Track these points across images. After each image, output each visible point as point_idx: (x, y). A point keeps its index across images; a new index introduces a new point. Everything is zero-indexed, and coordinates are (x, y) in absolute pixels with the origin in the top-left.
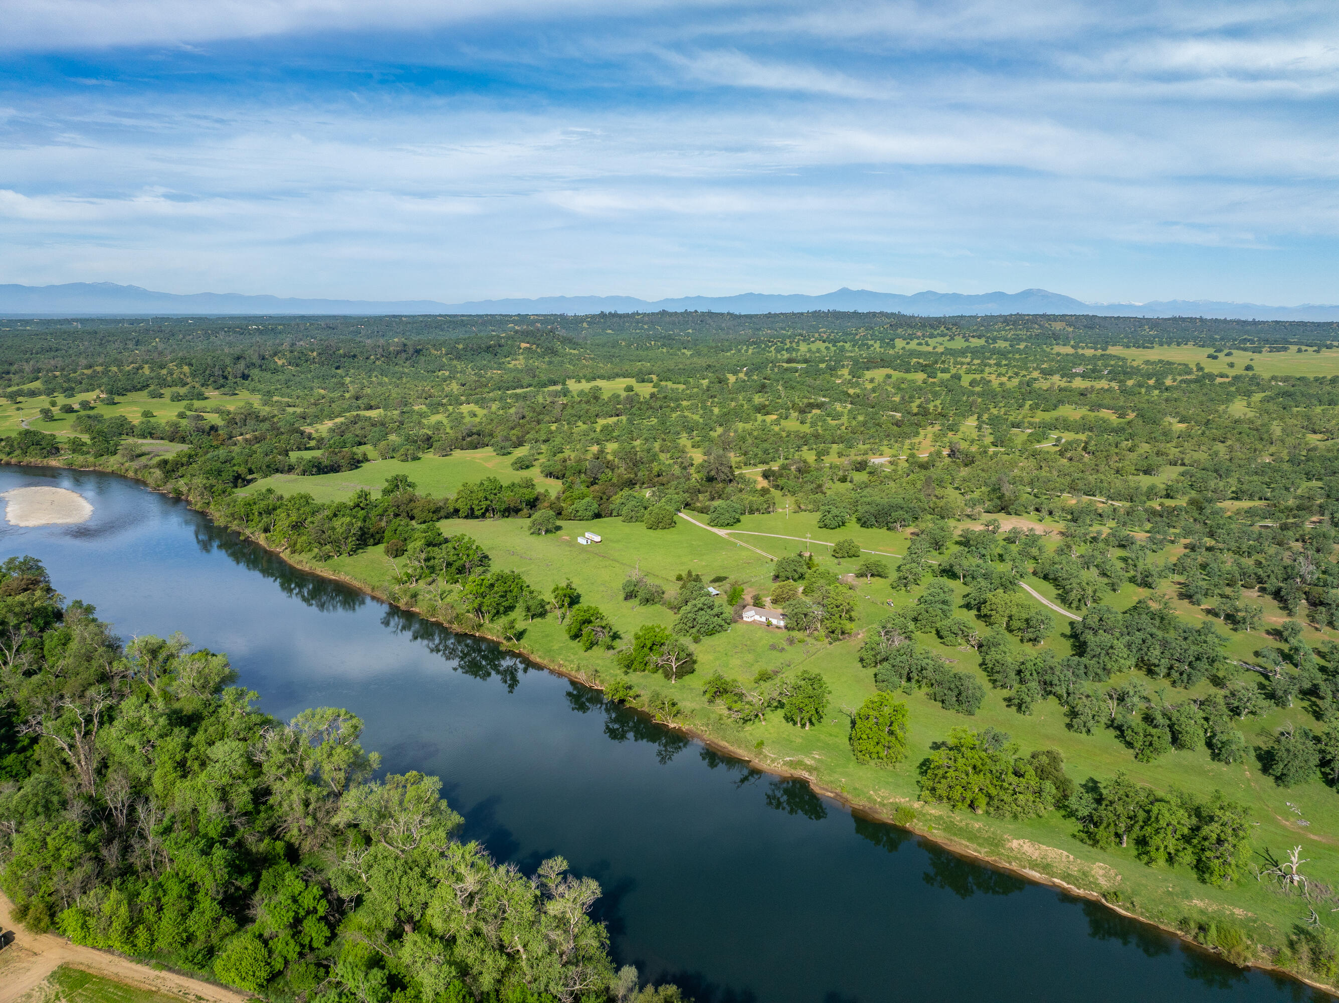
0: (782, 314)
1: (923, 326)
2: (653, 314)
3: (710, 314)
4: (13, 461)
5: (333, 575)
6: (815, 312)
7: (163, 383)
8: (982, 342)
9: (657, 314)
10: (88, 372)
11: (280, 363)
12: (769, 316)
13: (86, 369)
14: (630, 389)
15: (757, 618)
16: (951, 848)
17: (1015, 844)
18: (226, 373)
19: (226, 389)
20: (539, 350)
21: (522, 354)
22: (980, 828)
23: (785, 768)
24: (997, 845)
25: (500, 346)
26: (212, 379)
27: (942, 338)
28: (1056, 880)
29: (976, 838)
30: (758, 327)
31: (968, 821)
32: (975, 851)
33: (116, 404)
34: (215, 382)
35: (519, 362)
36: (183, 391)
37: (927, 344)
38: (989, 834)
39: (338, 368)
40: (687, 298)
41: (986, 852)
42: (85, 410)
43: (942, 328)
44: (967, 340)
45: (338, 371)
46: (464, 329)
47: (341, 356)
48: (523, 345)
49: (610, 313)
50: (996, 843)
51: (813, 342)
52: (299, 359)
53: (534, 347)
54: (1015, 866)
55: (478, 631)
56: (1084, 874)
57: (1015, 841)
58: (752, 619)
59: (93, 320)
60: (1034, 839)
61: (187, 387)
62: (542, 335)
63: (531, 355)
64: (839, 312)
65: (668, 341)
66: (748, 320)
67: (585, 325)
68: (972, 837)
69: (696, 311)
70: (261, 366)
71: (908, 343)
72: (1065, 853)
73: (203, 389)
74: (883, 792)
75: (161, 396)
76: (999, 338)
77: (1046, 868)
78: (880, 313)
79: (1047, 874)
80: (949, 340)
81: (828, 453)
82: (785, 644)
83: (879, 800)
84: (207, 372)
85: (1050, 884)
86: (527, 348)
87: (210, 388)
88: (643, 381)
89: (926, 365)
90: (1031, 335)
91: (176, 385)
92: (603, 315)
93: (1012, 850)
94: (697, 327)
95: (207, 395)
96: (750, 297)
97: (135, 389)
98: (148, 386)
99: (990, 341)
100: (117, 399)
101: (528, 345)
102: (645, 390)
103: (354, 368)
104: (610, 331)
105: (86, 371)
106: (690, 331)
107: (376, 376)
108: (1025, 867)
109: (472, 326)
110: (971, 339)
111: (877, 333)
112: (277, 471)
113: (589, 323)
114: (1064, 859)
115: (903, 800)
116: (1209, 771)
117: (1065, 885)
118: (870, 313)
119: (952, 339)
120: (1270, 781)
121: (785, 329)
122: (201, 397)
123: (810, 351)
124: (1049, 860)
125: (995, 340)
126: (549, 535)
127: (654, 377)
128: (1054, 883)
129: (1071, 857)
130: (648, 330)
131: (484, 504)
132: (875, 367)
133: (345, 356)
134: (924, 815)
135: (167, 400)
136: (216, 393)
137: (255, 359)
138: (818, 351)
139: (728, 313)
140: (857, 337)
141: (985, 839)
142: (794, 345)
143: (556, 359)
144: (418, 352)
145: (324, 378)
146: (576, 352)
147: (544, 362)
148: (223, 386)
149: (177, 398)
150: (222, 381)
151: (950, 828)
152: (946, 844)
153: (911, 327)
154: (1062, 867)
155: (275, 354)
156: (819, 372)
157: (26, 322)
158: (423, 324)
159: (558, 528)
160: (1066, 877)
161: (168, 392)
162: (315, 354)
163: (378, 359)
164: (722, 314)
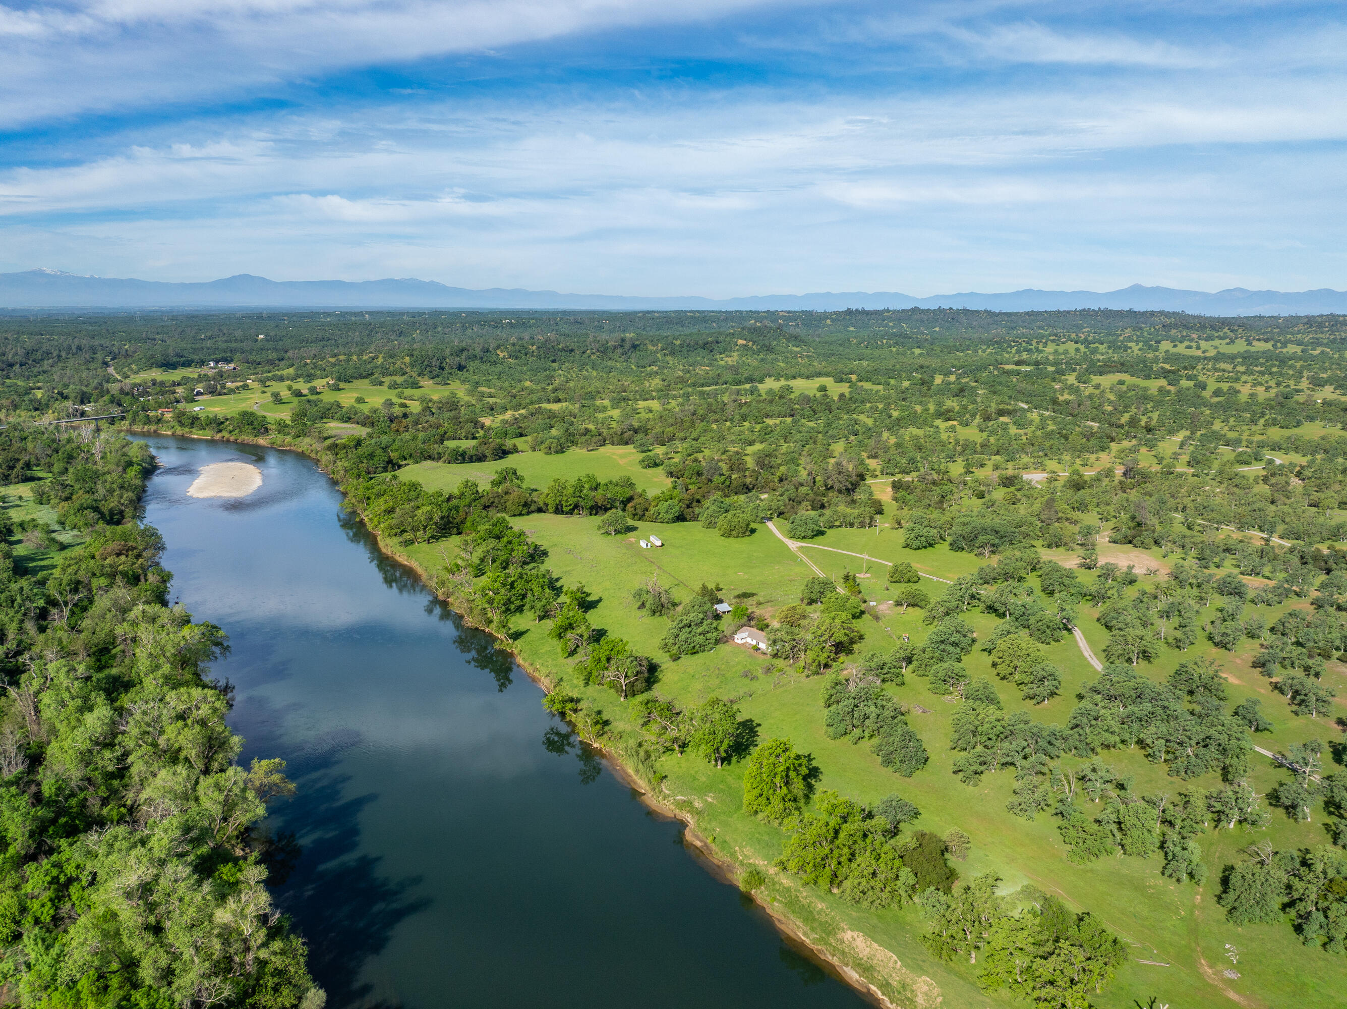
0: (1046, 312)
1: (1203, 327)
2: (903, 311)
3: (965, 311)
4: (232, 439)
5: (407, 560)
6: (1084, 310)
7: (386, 372)
8: (1269, 346)
9: (908, 311)
10: (332, 360)
11: (501, 355)
12: (1032, 314)
13: (332, 357)
14: (823, 389)
15: (749, 640)
16: (782, 927)
17: (848, 935)
18: (444, 364)
19: (439, 380)
20: (754, 347)
21: (738, 350)
22: (822, 909)
23: (672, 807)
24: (829, 934)
25: (717, 342)
26: (428, 369)
27: (1221, 341)
28: (873, 988)
29: (814, 920)
30: (1013, 325)
31: (814, 899)
32: (805, 934)
33: (340, 390)
34: (430, 372)
35: (732, 359)
36: (399, 379)
37: (1198, 348)
38: (828, 919)
39: (554, 361)
40: (959, 294)
41: (814, 939)
42: (312, 394)
43: (1226, 330)
44: (1250, 344)
45: (553, 365)
46: (705, 325)
47: (559, 350)
48: (741, 342)
49: (857, 310)
50: (829, 930)
51: (1063, 343)
52: (521, 352)
53: (750, 344)
54: (835, 961)
55: (488, 626)
56: (904, 987)
57: (849, 932)
58: (744, 641)
59: (382, 313)
60: (871, 933)
61: (405, 376)
62: (769, 332)
63: (745, 353)
64: (1111, 311)
65: (902, 339)
66: (1006, 318)
67: (828, 322)
68: (809, 916)
69: (951, 309)
70: (482, 358)
71: (1175, 346)
72: (895, 957)
73: (419, 379)
74: (748, 851)
75: (381, 384)
76: (1291, 342)
77: (866, 969)
78: (1159, 312)
79: (866, 978)
80: (1227, 344)
81: (982, 465)
82: (759, 673)
83: (741, 858)
84: (426, 363)
85: (864, 990)
86: (743, 345)
87: (426, 377)
88: (841, 381)
89: (1169, 371)
90: (1335, 339)
91: (396, 374)
92: (849, 312)
93: (842, 941)
94: (947, 325)
95: (422, 383)
96: (1028, 293)
97: (361, 377)
98: (372, 374)
99: (1279, 345)
100: (342, 385)
101: (744, 342)
102: (836, 389)
103: (569, 362)
104: (852, 329)
105: (331, 360)
106: (937, 329)
107: (587, 370)
108: (847, 965)
109: (713, 322)
110: (1255, 343)
111: (1145, 334)
112: (430, 458)
113: (833, 320)
114: (891, 965)
115: (761, 863)
116: (1150, 887)
117: (879, 995)
118: (1147, 312)
119: (1232, 342)
120: (1221, 912)
121: (1043, 328)
122: (415, 385)
123: (1056, 352)
124: (875, 962)
125: (1284, 345)
126: (619, 536)
127: (854, 377)
128: (869, 990)
129: (899, 963)
130: (892, 328)
131: (572, 501)
132: (1110, 372)
133: (562, 350)
134: (774, 884)
135: (385, 388)
136: (431, 382)
137: (478, 351)
138: (1066, 352)
139: (986, 311)
140: (1121, 338)
141: (821, 924)
142: (1041, 347)
143: (770, 357)
144: (635, 347)
145: (537, 370)
146: (798, 349)
147: (757, 359)
148: (437, 376)
149: (394, 386)
150: (437, 371)
151: (792, 903)
152: (779, 921)
153: (1188, 328)
154: (884, 974)
155: (498, 347)
156: (1041, 375)
157: (327, 314)
158: (664, 320)
159: (632, 529)
160: (885, 986)
161: (387, 380)
162: (534, 348)
163: (593, 353)
164: (978, 312)
